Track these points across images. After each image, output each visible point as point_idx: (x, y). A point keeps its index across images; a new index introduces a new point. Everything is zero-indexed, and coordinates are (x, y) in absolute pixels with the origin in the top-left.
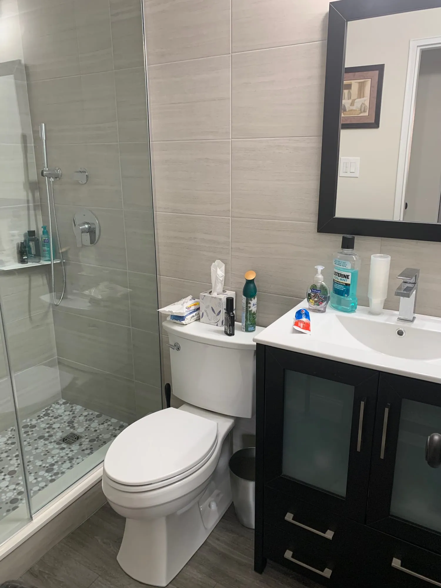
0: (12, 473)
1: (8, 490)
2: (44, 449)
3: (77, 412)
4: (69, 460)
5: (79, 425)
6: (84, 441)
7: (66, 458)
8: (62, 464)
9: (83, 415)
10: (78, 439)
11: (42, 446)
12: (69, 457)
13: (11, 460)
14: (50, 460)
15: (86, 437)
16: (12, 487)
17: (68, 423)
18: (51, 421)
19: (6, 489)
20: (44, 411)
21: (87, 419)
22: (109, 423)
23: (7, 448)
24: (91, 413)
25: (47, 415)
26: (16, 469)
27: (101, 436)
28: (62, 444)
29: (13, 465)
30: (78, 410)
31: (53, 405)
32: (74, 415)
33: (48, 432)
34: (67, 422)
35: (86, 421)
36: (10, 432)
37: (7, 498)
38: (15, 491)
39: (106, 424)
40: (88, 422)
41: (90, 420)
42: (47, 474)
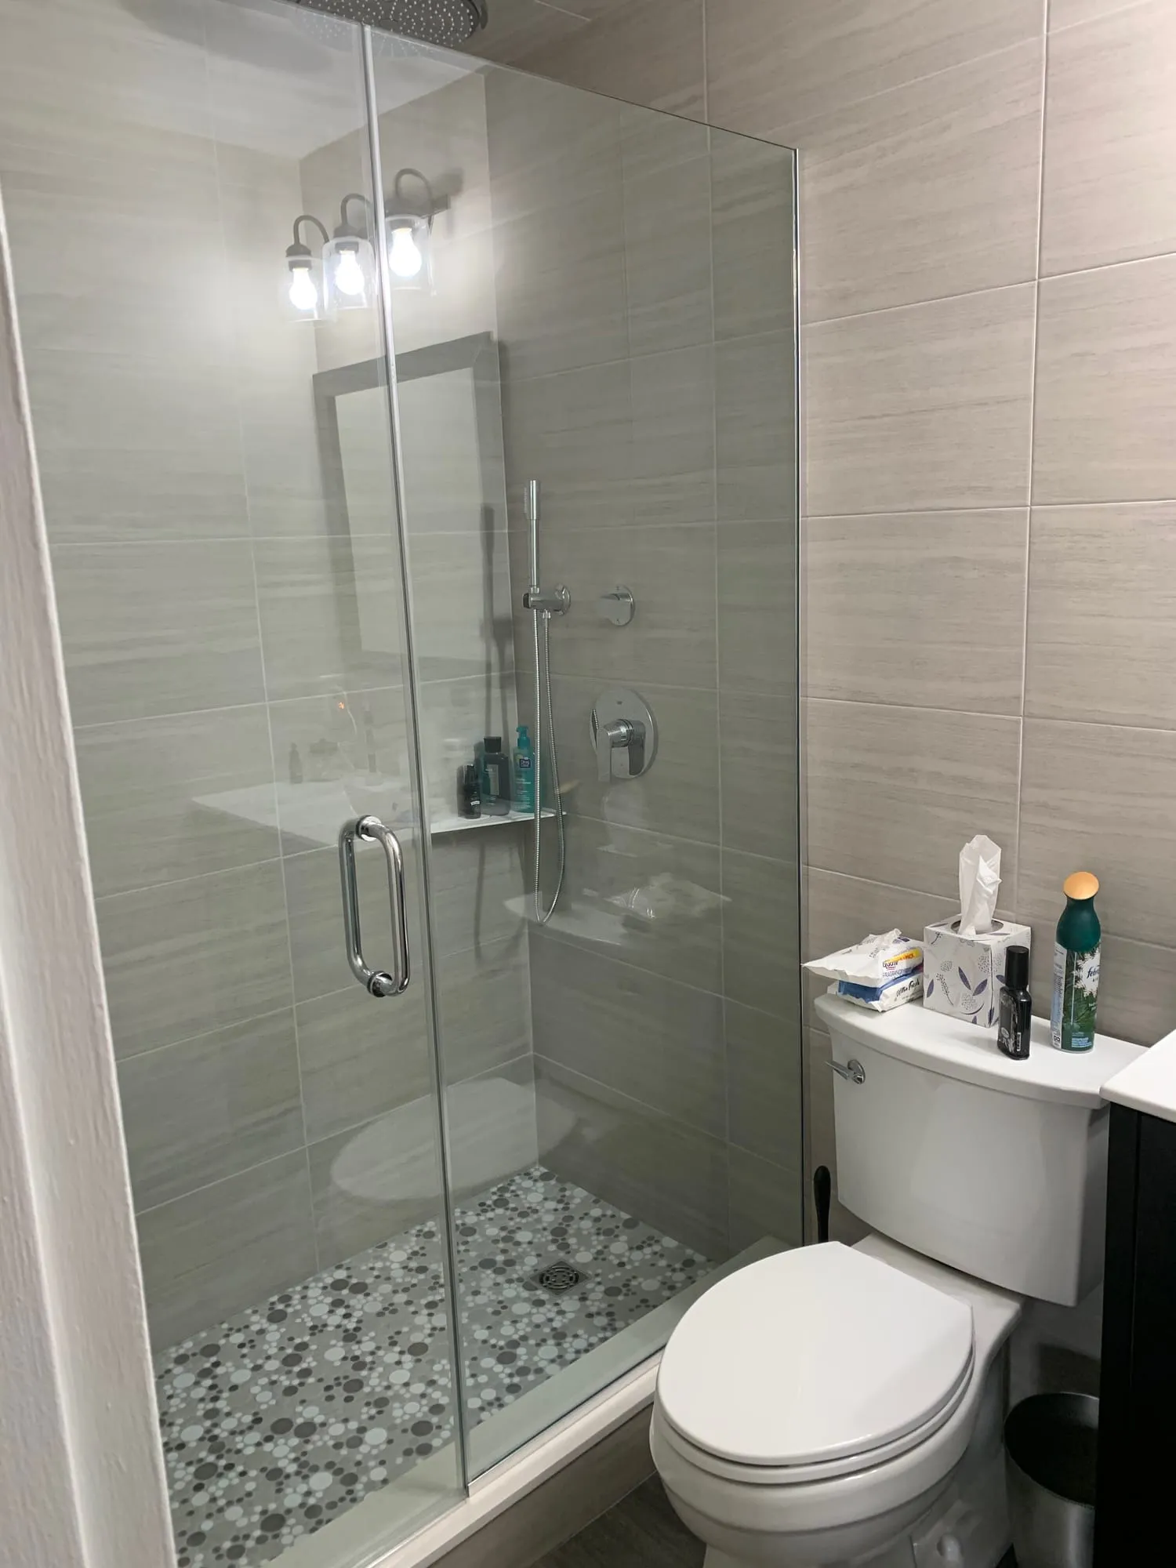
0: (417, 1350)
1: (408, 1396)
2: (493, 1297)
3: (577, 1204)
4: (554, 1337)
5: (579, 1243)
6: (593, 1290)
7: (547, 1330)
8: (538, 1345)
9: (591, 1217)
10: (576, 1281)
11: (490, 1289)
12: (554, 1329)
13: (415, 1313)
14: (507, 1330)
15: (598, 1279)
16: (418, 1388)
17: (554, 1232)
18: (512, 1223)
19: (403, 1391)
20: (494, 1193)
21: (599, 1229)
22: (657, 1248)
23: (408, 1279)
24: (609, 1213)
25: (501, 1203)
26: (428, 1341)
27: (634, 1283)
28: (536, 1289)
29: (421, 1328)
30: (577, 1201)
31: (517, 1178)
32: (567, 1213)
33: (504, 1251)
34: (550, 1229)
35: (598, 1234)
36: (414, 1239)
37: (407, 1417)
38: (424, 1402)
39: (647, 1250)
40: (602, 1238)
41: (608, 1232)
42: (499, 1368)
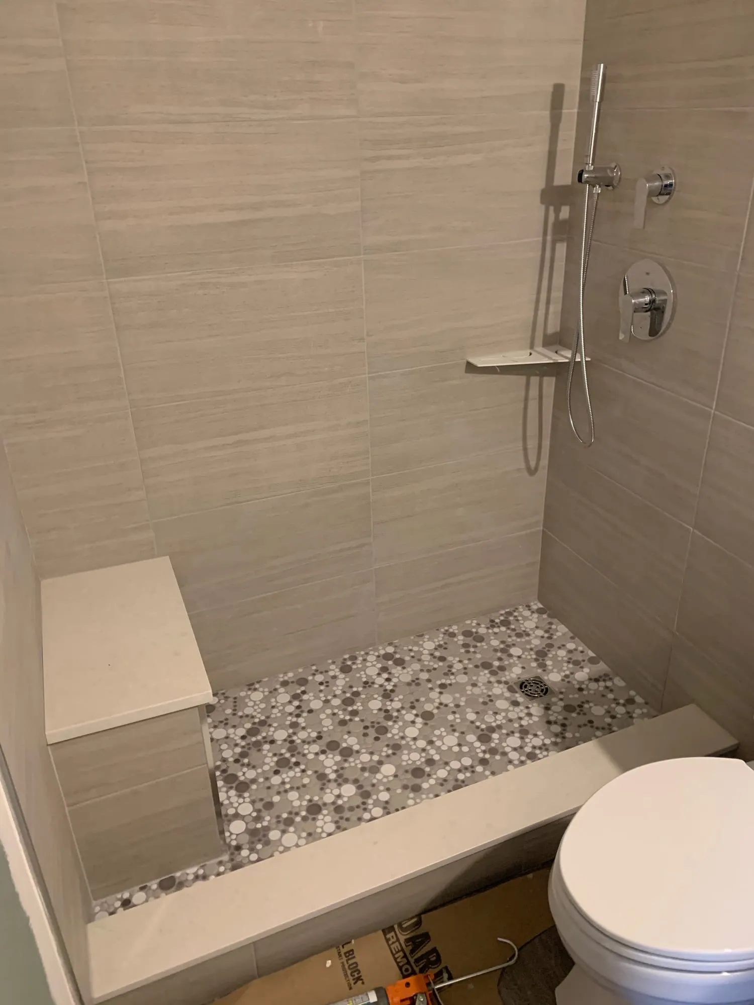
0: (427, 716)
1: (414, 747)
2: (485, 691)
3: (559, 637)
4: (520, 732)
5: (554, 666)
6: (555, 704)
7: (516, 725)
8: (508, 735)
9: (566, 648)
10: (545, 694)
11: (484, 684)
12: (521, 726)
13: (431, 689)
14: (489, 719)
15: (561, 696)
16: (422, 743)
17: (537, 653)
18: (510, 640)
19: (412, 743)
20: (502, 615)
21: (570, 659)
22: (609, 684)
23: (431, 664)
24: (580, 649)
25: (505, 623)
26: (435, 711)
27: (586, 706)
28: (516, 692)
29: (431, 701)
30: (559, 634)
31: (521, 609)
32: (549, 641)
33: (500, 659)
34: (535, 650)
35: (569, 662)
36: (442, 635)
37: (410, 762)
38: (423, 755)
39: (602, 684)
40: (571, 666)
41: (576, 663)
42: (477, 744)
